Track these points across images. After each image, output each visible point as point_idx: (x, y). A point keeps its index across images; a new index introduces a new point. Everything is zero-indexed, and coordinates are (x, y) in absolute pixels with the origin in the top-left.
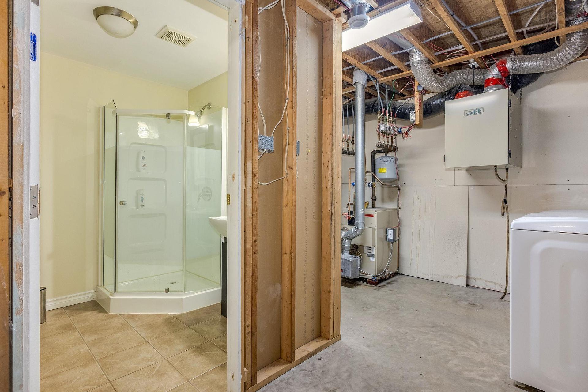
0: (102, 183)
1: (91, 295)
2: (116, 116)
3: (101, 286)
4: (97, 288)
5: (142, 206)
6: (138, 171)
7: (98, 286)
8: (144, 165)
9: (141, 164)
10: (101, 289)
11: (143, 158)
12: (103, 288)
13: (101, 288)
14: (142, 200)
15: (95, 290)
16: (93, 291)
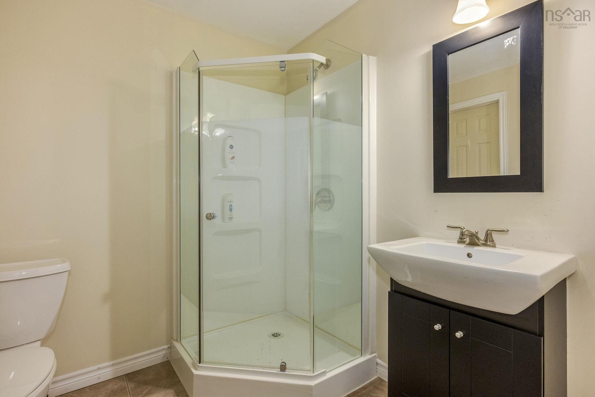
0: (177, 182)
1: (164, 352)
2: (199, 72)
3: (177, 340)
4: (171, 343)
5: (231, 218)
6: (225, 166)
7: (172, 339)
8: (233, 158)
9: (228, 156)
10: (177, 345)
11: (231, 147)
12: (179, 344)
13: (177, 343)
14: (231, 210)
15: (169, 346)
16: (166, 347)
